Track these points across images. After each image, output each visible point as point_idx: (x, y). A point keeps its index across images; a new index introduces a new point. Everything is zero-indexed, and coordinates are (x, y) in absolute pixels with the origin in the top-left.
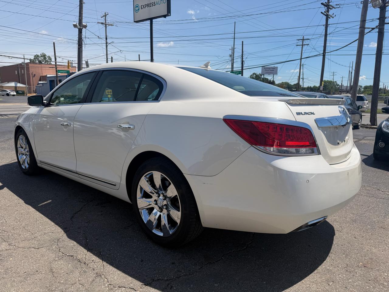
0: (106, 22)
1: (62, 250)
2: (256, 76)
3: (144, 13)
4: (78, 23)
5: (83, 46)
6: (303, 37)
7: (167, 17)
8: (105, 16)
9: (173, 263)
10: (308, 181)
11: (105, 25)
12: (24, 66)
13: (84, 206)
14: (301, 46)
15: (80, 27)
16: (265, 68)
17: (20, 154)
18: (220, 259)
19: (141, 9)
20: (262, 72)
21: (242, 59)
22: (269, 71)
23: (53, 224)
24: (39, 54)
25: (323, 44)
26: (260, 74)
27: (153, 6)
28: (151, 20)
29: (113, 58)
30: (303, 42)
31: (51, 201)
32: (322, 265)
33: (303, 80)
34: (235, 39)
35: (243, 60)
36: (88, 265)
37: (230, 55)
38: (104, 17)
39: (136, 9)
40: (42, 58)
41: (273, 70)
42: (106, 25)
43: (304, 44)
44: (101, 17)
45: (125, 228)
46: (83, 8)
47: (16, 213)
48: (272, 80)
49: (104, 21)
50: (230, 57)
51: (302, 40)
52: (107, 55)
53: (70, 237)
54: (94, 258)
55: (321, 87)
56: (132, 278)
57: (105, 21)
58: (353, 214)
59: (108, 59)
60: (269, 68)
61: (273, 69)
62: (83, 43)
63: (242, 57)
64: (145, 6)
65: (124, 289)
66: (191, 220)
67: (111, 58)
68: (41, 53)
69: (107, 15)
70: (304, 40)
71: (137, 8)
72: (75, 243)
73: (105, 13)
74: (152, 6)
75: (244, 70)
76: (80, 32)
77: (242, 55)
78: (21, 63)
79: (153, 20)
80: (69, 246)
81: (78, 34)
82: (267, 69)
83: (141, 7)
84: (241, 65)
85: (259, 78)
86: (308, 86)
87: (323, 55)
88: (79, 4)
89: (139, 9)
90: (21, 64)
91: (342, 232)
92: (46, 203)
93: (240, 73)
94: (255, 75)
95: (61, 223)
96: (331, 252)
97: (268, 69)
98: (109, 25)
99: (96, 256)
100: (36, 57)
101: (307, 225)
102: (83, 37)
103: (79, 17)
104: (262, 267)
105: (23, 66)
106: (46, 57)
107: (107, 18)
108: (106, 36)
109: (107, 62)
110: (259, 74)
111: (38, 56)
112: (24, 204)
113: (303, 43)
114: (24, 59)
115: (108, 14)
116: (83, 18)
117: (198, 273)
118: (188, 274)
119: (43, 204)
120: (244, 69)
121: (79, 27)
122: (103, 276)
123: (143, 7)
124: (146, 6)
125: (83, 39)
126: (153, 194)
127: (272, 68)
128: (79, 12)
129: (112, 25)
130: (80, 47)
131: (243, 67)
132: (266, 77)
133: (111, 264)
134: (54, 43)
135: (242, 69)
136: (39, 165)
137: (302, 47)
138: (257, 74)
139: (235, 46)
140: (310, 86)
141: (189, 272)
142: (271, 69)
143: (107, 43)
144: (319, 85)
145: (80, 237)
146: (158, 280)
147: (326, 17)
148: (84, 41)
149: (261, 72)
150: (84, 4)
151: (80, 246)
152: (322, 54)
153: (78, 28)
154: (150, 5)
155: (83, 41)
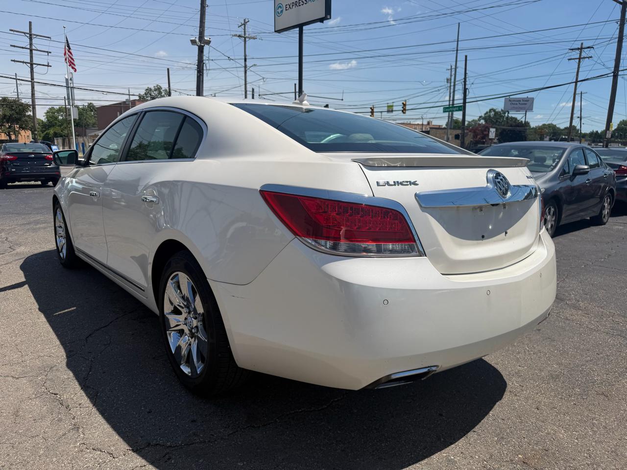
0: (245, 34)
1: (48, 383)
2: (495, 115)
3: (291, 17)
4: (198, 37)
5: (205, 72)
6: (582, 44)
7: (324, 21)
8: (245, 24)
9: (193, 421)
10: (386, 302)
11: (243, 38)
12: (129, 104)
13: (116, 319)
14: (577, 60)
15: (201, 43)
16: (510, 101)
17: (59, 237)
18: (273, 421)
19: (286, 10)
20: (504, 108)
21: (465, 85)
22: (519, 106)
23: (58, 342)
24: (152, 87)
25: (615, 56)
26: (502, 110)
27: (304, 5)
28: (300, 26)
29: (255, 90)
30: (581, 52)
31: (75, 308)
32: (443, 451)
33: (581, 120)
34: (459, 51)
35: (467, 87)
36: (70, 410)
37: (447, 80)
38: (243, 26)
39: (278, 10)
40: (156, 93)
41: (526, 104)
42: (245, 38)
43: (582, 57)
44: (239, 27)
45: (154, 358)
46: (206, 13)
47: (19, 323)
48: (523, 120)
49: (243, 33)
50: (448, 82)
51: (578, 49)
52: (246, 84)
53: (69, 365)
54: (85, 401)
55: (608, 132)
56: (119, 438)
57: (245, 32)
58: (560, 364)
59: (248, 92)
60: (519, 100)
61: (526, 101)
62: (205, 68)
63: (465, 82)
64: (291, 6)
65: (100, 452)
66: (220, 355)
67: (251, 90)
68: (155, 85)
69: (248, 23)
70: (583, 50)
71: (280, 8)
72: (71, 374)
73: (245, 20)
74: (302, 5)
75: (467, 104)
76: (201, 50)
77: (465, 79)
78: (125, 100)
79: (304, 28)
80: (60, 378)
81: (197, 54)
82: (514, 102)
83: (286, 7)
84: (463, 95)
85: (502, 116)
86: (592, 131)
87: (613, 76)
88: (200, 9)
89: (282, 11)
90: (124, 102)
91: (519, 396)
92: (66, 311)
93: (461, 108)
94: (493, 113)
95: (68, 343)
96: (474, 430)
97: (516, 102)
98: (250, 38)
99: (89, 397)
100: (149, 90)
101: (388, 380)
102: (204, 58)
103: (200, 27)
104: (333, 443)
105: (127, 104)
106: (161, 91)
107: (246, 28)
108: (245, 56)
109: (246, 97)
110: (500, 110)
111: (151, 89)
112: (37, 310)
113: (580, 54)
114: (129, 95)
115: (248, 21)
116: (206, 29)
117: (222, 441)
118: (207, 441)
119: (62, 312)
120: (467, 101)
121: (199, 43)
122: (81, 430)
123: (289, 7)
124: (293, 6)
125: (204, 62)
126: (183, 308)
127: (523, 99)
128: (199, 20)
129: (254, 38)
130: (200, 75)
131: (466, 99)
132: (514, 116)
133: (102, 413)
134: (168, 69)
135: (465, 103)
136: (77, 253)
137: (579, 62)
138: (497, 110)
139: (458, 62)
140: (595, 131)
141: (210, 438)
142: (522, 102)
143: (245, 67)
144: (604, 128)
145: (83, 367)
146: (157, 444)
147: (621, 6)
148: (206, 65)
149: (503, 106)
150: (207, 8)
151: (75, 381)
152: (612, 74)
153: (198, 45)
154: (299, 3)
155: (204, 65)
